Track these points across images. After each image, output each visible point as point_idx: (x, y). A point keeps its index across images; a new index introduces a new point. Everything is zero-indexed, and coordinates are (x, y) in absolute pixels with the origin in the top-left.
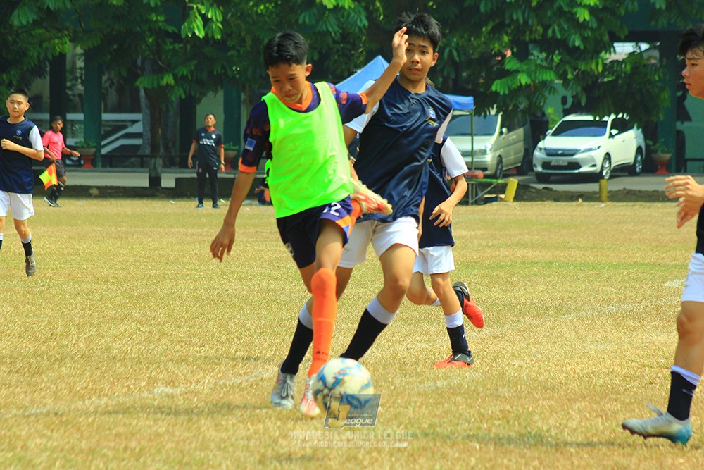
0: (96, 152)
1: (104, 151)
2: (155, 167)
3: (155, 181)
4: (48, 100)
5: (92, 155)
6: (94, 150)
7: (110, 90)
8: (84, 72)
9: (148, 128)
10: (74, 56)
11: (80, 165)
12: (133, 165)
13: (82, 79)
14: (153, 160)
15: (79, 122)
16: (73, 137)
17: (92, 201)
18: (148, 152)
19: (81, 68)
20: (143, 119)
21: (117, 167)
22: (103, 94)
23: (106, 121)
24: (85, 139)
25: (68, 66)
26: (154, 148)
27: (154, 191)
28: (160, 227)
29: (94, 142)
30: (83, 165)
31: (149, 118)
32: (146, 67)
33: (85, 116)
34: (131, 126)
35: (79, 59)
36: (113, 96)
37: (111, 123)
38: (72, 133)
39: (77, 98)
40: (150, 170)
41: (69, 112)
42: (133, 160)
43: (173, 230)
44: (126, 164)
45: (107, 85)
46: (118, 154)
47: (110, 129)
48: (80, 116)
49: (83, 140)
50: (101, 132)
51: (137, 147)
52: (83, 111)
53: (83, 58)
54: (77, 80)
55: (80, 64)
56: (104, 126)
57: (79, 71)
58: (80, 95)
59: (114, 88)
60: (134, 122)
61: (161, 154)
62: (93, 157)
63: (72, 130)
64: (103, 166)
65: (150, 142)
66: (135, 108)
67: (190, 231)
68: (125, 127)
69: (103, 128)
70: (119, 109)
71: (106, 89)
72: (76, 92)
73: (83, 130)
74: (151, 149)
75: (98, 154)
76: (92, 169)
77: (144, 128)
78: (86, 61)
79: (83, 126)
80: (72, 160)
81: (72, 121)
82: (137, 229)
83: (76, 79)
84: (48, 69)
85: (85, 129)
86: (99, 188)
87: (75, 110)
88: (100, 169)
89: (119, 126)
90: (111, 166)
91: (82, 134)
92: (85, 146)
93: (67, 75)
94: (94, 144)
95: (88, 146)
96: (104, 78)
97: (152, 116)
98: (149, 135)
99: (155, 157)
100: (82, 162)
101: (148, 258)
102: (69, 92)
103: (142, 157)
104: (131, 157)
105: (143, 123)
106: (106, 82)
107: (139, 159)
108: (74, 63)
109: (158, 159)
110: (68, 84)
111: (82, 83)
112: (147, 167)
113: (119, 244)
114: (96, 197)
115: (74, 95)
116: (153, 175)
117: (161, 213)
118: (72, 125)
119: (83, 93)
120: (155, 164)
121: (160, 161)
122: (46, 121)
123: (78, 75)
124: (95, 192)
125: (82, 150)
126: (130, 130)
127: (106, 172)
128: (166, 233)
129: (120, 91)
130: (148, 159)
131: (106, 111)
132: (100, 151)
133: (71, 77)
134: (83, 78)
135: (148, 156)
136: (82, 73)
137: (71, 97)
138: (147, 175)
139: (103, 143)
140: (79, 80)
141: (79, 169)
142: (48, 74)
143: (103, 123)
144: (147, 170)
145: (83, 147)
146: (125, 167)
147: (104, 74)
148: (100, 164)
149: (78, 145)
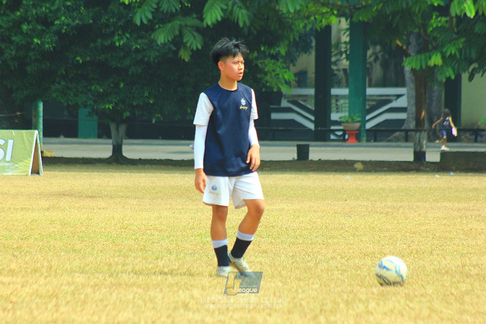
0: (360, 127)
1: (369, 126)
2: (419, 141)
3: (420, 156)
4: (314, 76)
5: (357, 130)
6: (358, 125)
7: (374, 64)
8: (348, 46)
9: (413, 102)
10: (339, 31)
11: (344, 140)
12: (397, 140)
13: (346, 54)
14: (418, 134)
15: (344, 97)
16: (337, 112)
17: (356, 176)
18: (412, 125)
19: (345, 43)
20: (408, 93)
21: (381, 141)
22: (368, 68)
23: (370, 96)
24: (349, 115)
25: (334, 41)
26: (419, 122)
27: (419, 164)
28: (426, 202)
29: (358, 117)
30: (347, 140)
31: (413, 93)
32: (411, 41)
33: (350, 91)
34: (396, 99)
35: (344, 33)
36: (377, 71)
37: (375, 98)
38: (337, 109)
39: (342, 73)
40: (415, 144)
41: (333, 87)
42: (397, 134)
43: (439, 205)
44: (390, 138)
45: (372, 59)
46: (383, 129)
47: (374, 103)
48: (345, 91)
49: (347, 114)
50: (365, 106)
51: (401, 122)
52: (347, 86)
53: (348, 33)
54: (341, 55)
55: (345, 38)
56: (369, 100)
57: (343, 46)
58: (345, 70)
59: (378, 62)
60: (399, 96)
61: (425, 128)
62: (357, 132)
63: (337, 105)
64: (368, 141)
65: (414, 115)
66: (400, 83)
67: (456, 205)
68: (389, 101)
69: (367, 103)
70: (384, 84)
71: (371, 63)
72: (341, 67)
73: (347, 105)
74: (416, 122)
75: (362, 129)
76: (357, 144)
77: (409, 102)
78: (351, 35)
79: (347, 101)
80: (337, 135)
81: (337, 96)
82: (403, 204)
83: (341, 53)
84: (314, 44)
85: (349, 103)
86: (364, 163)
87: (339, 85)
88: (364, 143)
89: (383, 101)
90: (375, 141)
91: (347, 109)
92: (350, 120)
93: (333, 50)
94: (359, 119)
95: (353, 121)
96: (369, 52)
97: (417, 90)
98: (414, 109)
99: (421, 131)
100: (347, 137)
101: (414, 233)
102: (334, 67)
103: (407, 131)
104: (396, 131)
105: (408, 97)
106: (370, 57)
107: (403, 134)
108: (339, 39)
109: (423, 133)
110: (333, 59)
111: (347, 58)
112: (412, 141)
113: (384, 219)
114: (361, 171)
115: (338, 70)
116: (418, 149)
117: (427, 187)
118: (337, 101)
119: (347, 67)
120: (419, 138)
121: (424, 135)
122: (311, 95)
123: (343, 50)
124: (359, 166)
125: (346, 124)
126: (395, 104)
127: (370, 146)
128: (432, 208)
129: (385, 65)
130: (413, 133)
131: (370, 86)
132: (365, 126)
133: (336, 52)
134: (348, 52)
135: (412, 130)
136: (346, 48)
137: (336, 72)
138: (412, 150)
139: (368, 117)
140: (344, 56)
141: (344, 144)
142: (314, 49)
143: (368, 98)
144: (412, 144)
145: (347, 122)
146: (389, 141)
147: (369, 48)
148: (364, 139)
149: (341, 120)
